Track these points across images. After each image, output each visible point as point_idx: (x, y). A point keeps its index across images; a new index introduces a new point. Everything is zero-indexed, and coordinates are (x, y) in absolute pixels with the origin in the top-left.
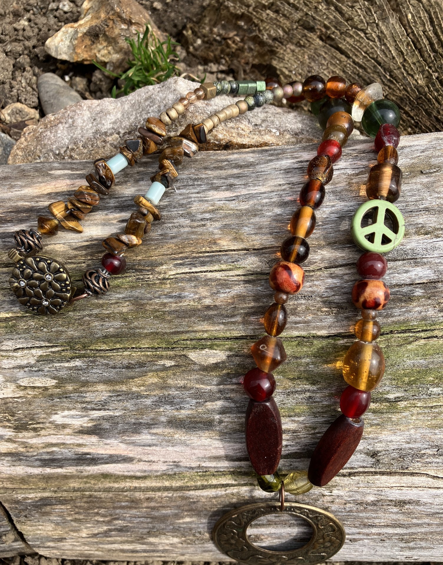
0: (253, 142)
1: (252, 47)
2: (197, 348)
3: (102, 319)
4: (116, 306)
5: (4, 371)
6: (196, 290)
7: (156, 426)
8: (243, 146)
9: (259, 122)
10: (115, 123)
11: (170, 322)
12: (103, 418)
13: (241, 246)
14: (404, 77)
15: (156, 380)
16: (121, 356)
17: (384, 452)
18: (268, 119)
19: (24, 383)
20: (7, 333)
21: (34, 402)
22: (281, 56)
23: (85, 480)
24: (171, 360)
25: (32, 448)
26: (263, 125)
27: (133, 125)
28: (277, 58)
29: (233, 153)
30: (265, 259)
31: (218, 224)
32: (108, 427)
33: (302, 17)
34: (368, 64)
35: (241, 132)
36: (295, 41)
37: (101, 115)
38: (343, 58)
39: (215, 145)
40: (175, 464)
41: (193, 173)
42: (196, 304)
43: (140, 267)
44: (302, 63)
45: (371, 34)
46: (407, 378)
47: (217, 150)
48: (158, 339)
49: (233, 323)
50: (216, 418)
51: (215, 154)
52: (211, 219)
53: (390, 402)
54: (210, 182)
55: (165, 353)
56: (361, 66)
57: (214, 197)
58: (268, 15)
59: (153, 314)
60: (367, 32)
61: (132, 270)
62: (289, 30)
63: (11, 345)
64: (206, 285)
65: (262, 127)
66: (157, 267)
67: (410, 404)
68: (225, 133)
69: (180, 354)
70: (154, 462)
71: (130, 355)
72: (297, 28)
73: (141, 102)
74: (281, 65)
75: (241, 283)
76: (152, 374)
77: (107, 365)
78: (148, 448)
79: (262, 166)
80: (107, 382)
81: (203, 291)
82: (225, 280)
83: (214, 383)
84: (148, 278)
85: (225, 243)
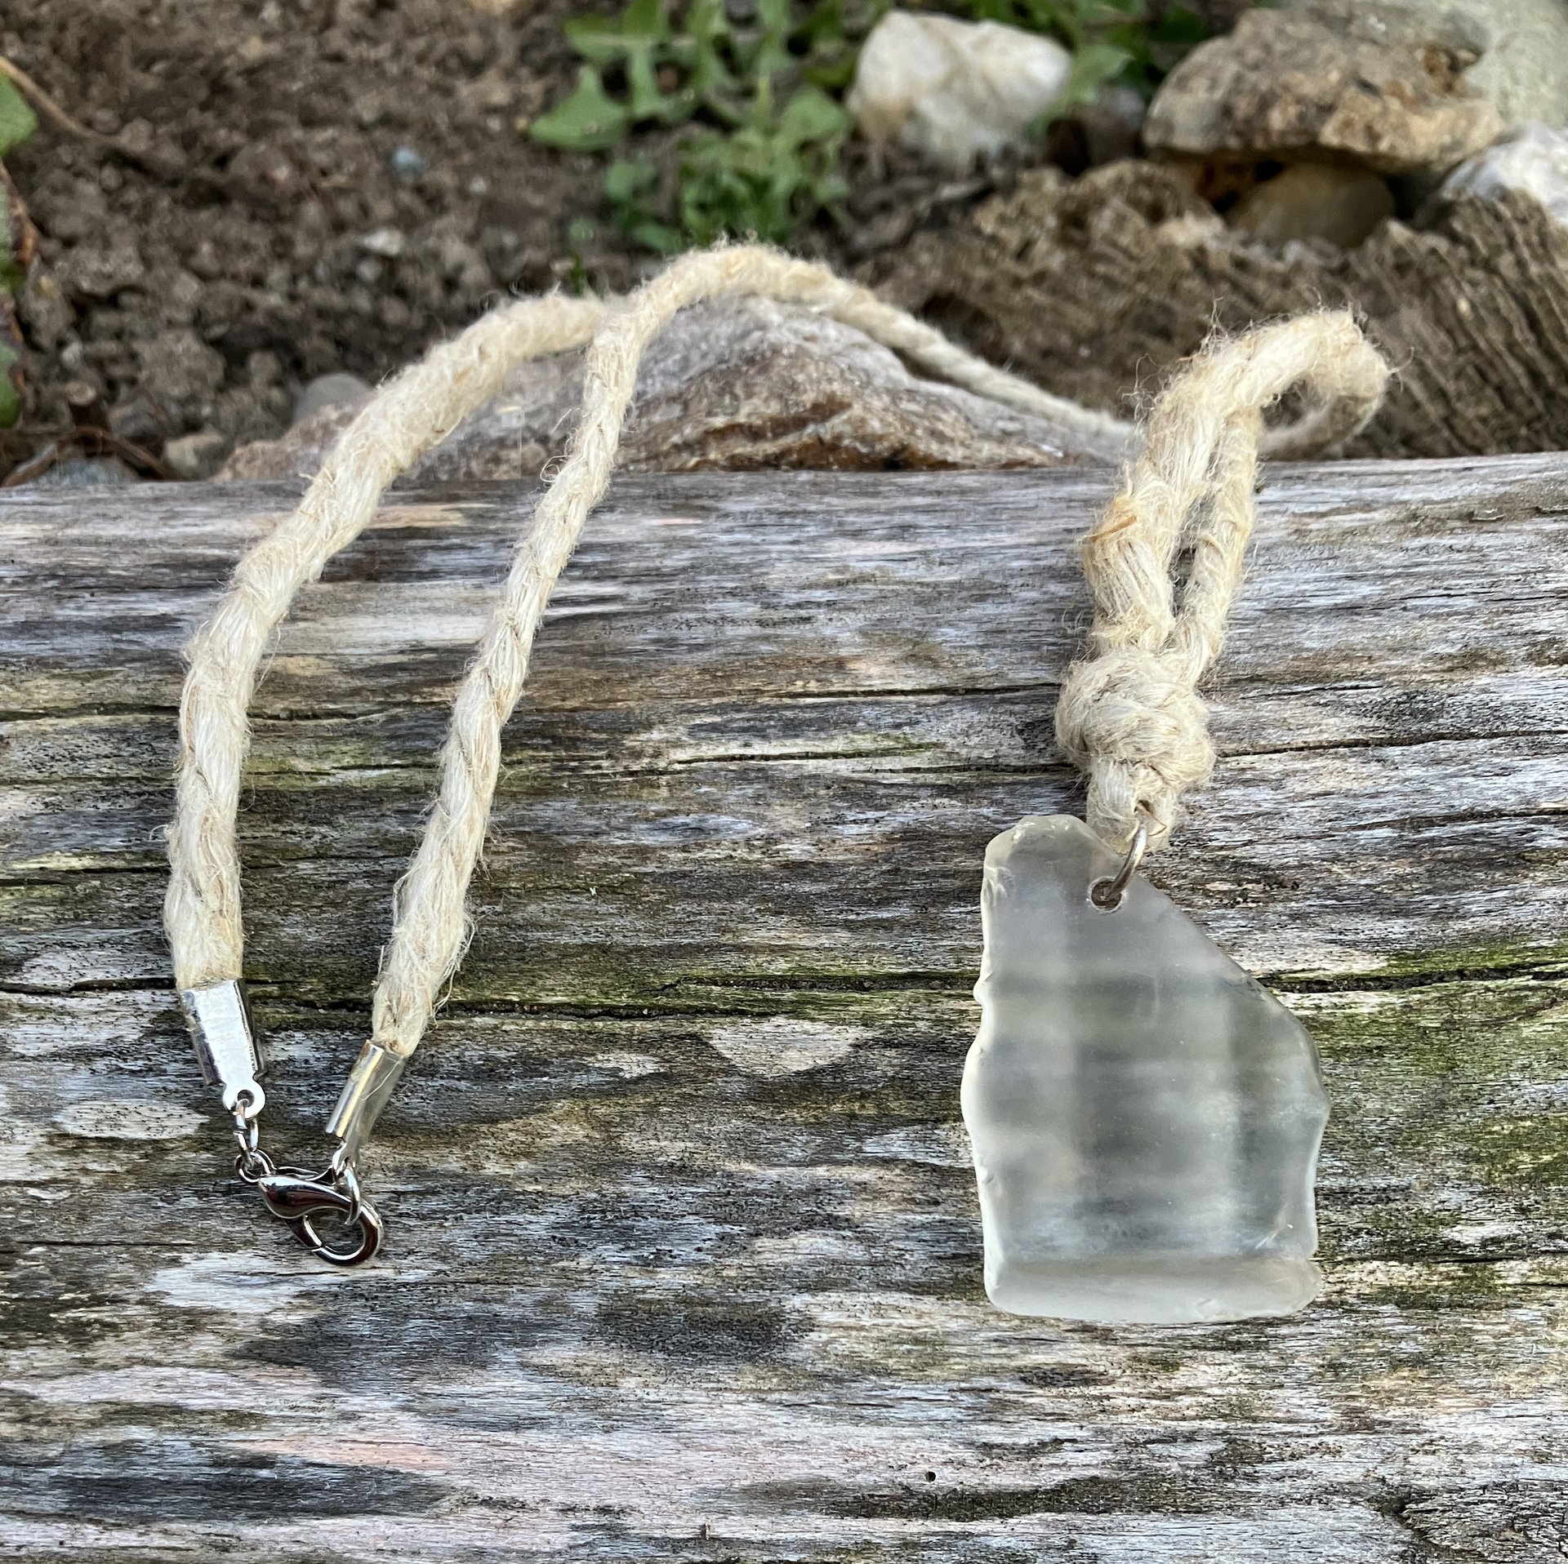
0: (977, 457)
2: (743, 1014)
5: (17, 1067)
6: (761, 809)
7: (554, 1334)
11: (655, 911)
13: (932, 680)
15: (579, 1132)
17: (1445, 1499)
19: (78, 1121)
20: (59, 921)
21: (98, 1208)
24: (645, 1052)
30: (1012, 719)
31: (854, 620)
32: (366, 1331)
39: (857, 455)
40: (606, 1519)
41: (779, 501)
42: (757, 856)
43: (571, 733)
48: (604, 971)
49: (885, 925)
50: (788, 1306)
52: (830, 604)
54: (834, 520)
55: (625, 1024)
57: (846, 553)
59: (600, 879)
61: (544, 737)
63: (64, 968)
64: (797, 795)
66: (630, 732)
68: (890, 420)
69: (681, 1031)
71: (496, 1028)
75: (923, 792)
76: (561, 1106)
81: (786, 816)
82: (866, 783)
83: (797, 1154)
84: (599, 767)
85: (875, 671)
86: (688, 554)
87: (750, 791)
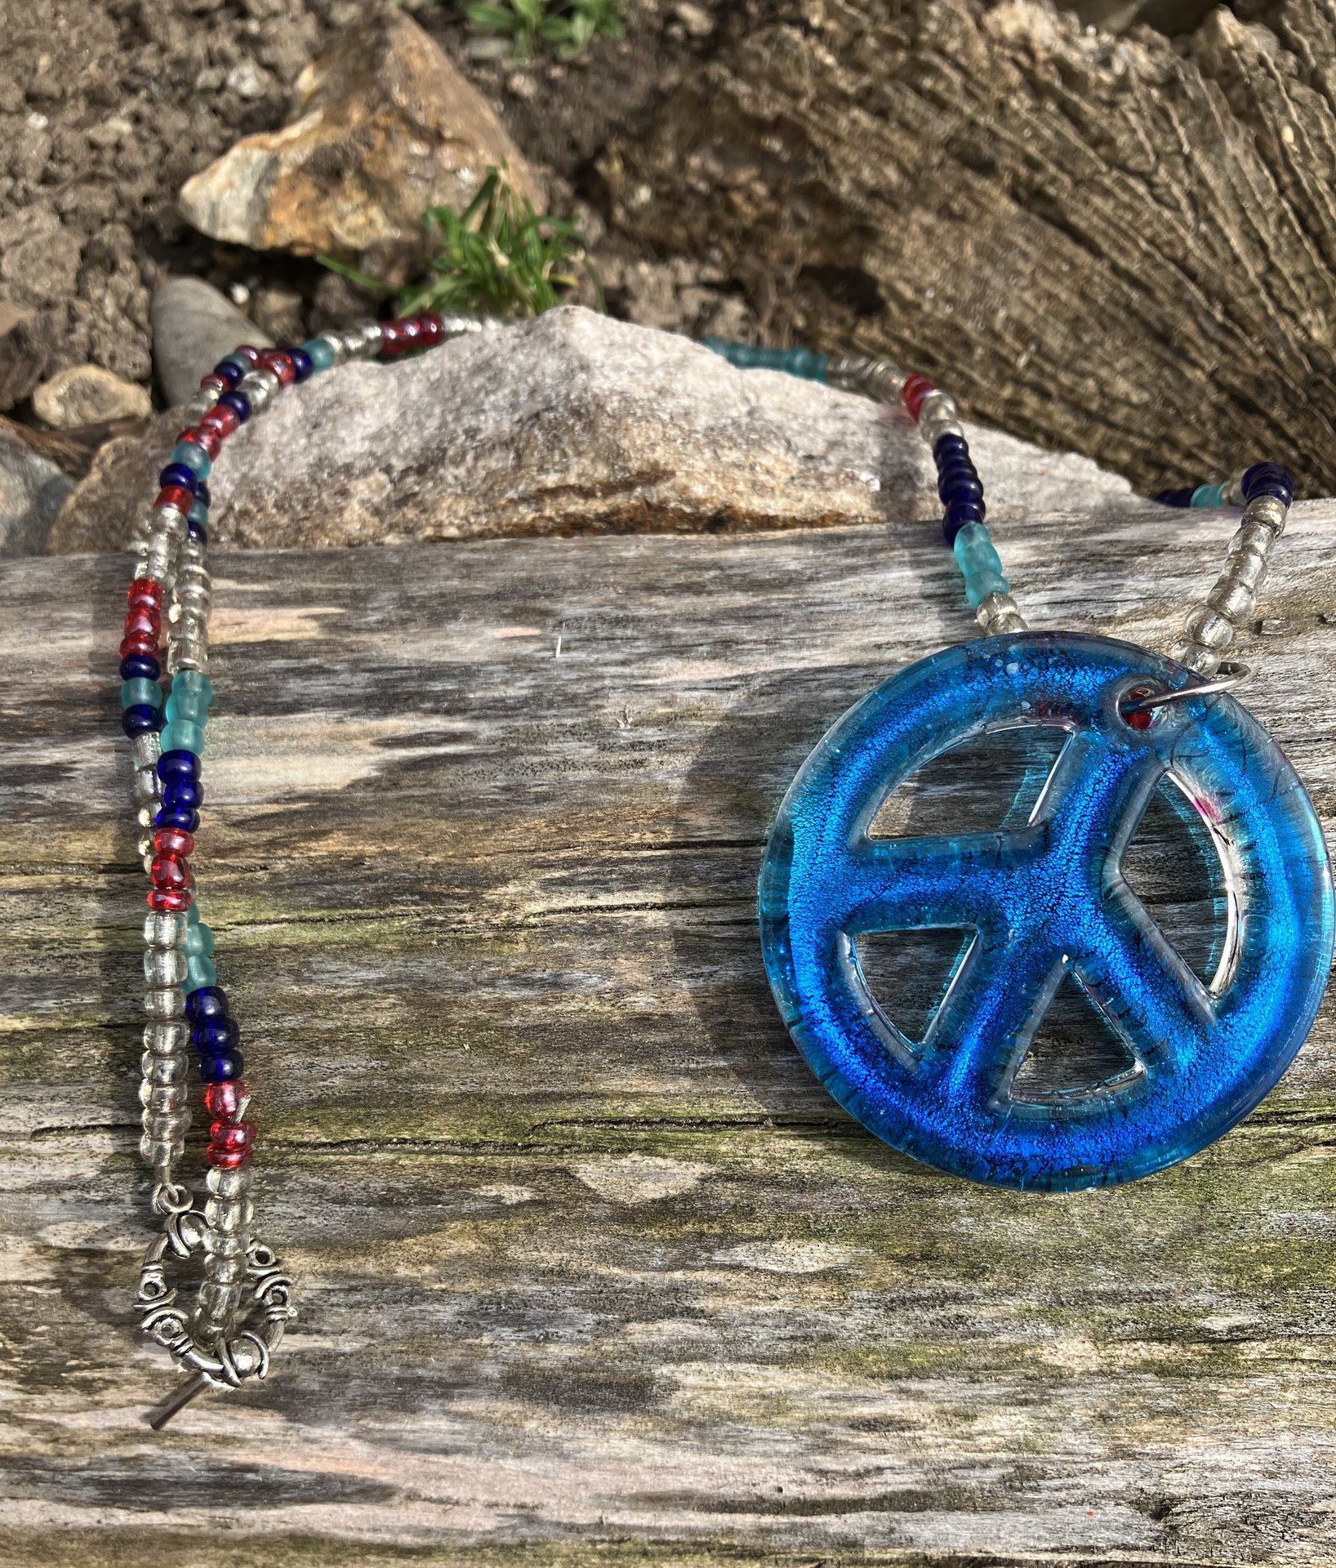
0: (797, 510)
1: (806, 215)
2: (604, 1150)
3: (310, 1046)
4: (356, 1006)
6: (609, 963)
7: (468, 1391)
8: (768, 522)
9: (819, 448)
10: (376, 437)
11: (522, 1061)
12: (301, 1357)
13: (756, 831)
14: (1268, 319)
15: (471, 1246)
16: (364, 1163)
17: (1192, 1503)
18: (848, 439)
19: (59, 1236)
20: (13, 1079)
22: (893, 244)
23: (235, 1552)
24: (522, 1184)
25: (72, 1443)
26: (831, 458)
27: (434, 446)
28: (879, 253)
29: (737, 544)
31: (682, 762)
32: (316, 1387)
33: (958, 131)
34: (1156, 275)
35: (763, 477)
36: (935, 200)
37: (337, 411)
38: (1083, 256)
39: (683, 516)
40: (524, 1512)
41: (611, 602)
42: (607, 1008)
43: (436, 888)
44: (958, 267)
45: (1168, 186)
46: (1270, 1269)
47: (688, 532)
48: (482, 1114)
49: (720, 1073)
50: (657, 1372)
51: (680, 545)
52: (660, 745)
53: (1213, 1341)
54: (662, 631)
55: (503, 1160)
56: (1134, 282)
57: (674, 678)
58: (854, 122)
59: (471, 1035)
60: (1156, 179)
61: (413, 894)
62: (919, 169)
63: (23, 1118)
64: (640, 948)
65: (828, 464)
66: (489, 887)
67: (1279, 1350)
68: (713, 481)
69: (551, 1166)
70: (457, 1503)
71: (393, 1163)
72: (941, 165)
73: (458, 378)
74: (892, 271)
76: (458, 1225)
77: (320, 1191)
78: (441, 1459)
79: (825, 586)
80: (317, 1244)
81: (630, 969)
82: (700, 936)
83: (657, 1262)
84: (461, 922)
85: (703, 821)
86: (528, 681)
87: (597, 947)
